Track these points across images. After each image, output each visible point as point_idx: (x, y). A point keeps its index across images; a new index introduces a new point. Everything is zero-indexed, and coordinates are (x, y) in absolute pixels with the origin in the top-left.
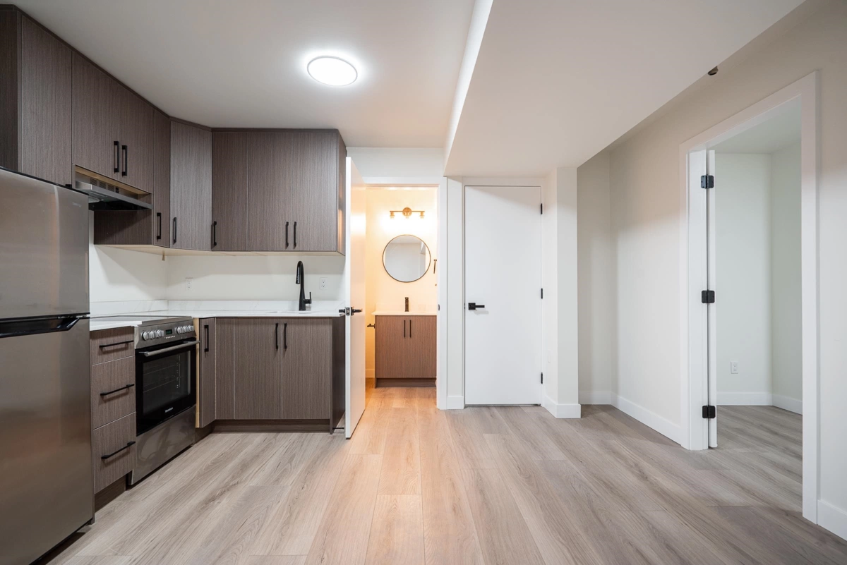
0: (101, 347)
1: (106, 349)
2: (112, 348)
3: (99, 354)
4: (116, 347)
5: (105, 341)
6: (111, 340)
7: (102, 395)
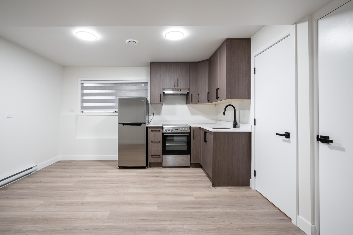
0: (152, 130)
1: (153, 131)
2: (155, 131)
3: (151, 132)
4: (156, 131)
5: (153, 129)
6: (154, 129)
7: (152, 141)
